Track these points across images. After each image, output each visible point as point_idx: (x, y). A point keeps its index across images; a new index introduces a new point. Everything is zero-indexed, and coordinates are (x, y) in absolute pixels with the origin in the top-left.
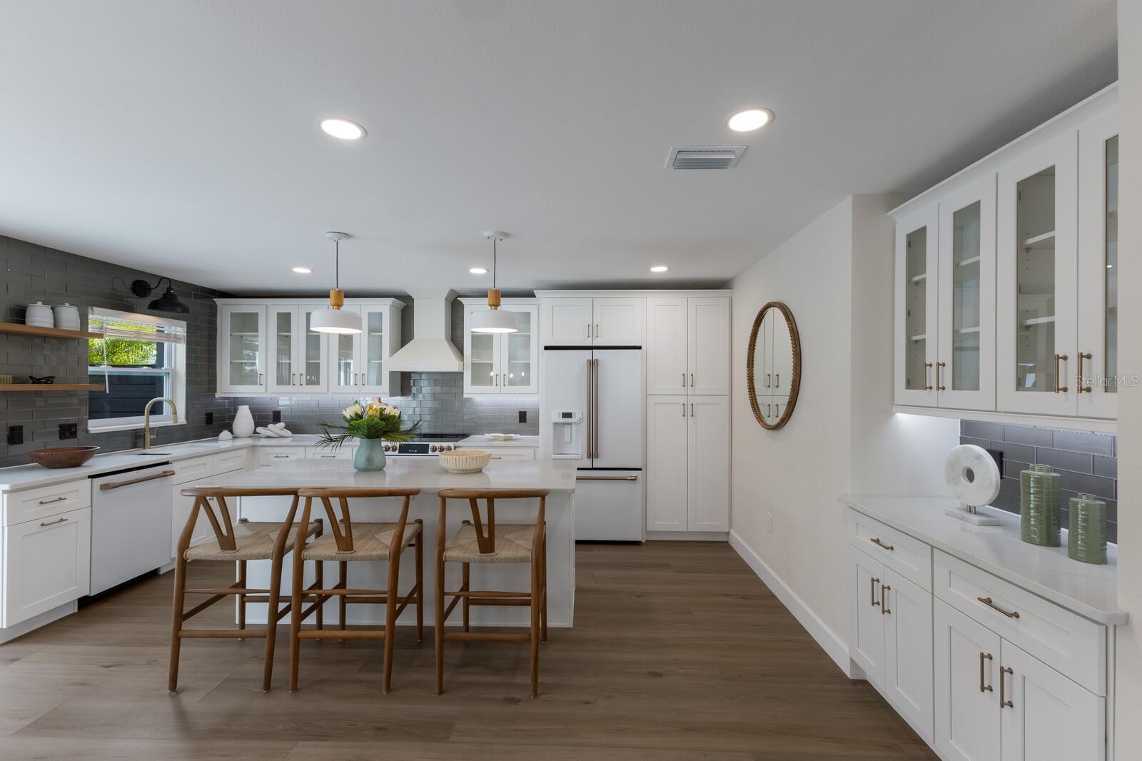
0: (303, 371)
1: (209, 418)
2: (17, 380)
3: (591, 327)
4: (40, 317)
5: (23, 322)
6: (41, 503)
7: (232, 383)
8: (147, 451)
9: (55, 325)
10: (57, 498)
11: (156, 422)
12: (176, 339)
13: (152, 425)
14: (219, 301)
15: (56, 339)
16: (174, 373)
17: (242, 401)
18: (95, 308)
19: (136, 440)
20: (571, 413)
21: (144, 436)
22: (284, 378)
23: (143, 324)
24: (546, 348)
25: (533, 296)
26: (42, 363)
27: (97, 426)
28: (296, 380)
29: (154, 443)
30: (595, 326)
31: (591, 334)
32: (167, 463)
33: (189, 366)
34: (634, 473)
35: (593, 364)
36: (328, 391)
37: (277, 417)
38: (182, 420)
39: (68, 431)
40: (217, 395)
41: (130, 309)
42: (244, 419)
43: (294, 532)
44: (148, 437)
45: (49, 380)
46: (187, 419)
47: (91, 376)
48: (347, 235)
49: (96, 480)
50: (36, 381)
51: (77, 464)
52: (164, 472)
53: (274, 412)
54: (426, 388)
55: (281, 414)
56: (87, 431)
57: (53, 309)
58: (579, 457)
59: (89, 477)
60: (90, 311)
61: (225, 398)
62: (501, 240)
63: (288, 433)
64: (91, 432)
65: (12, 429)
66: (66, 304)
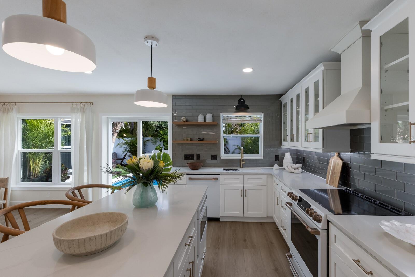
1: (277, 157)
5: (198, 121)
7: (284, 140)
13: (244, 158)
14: (281, 99)
16: (262, 136)
28: (294, 138)
32: (219, 174)
33: (264, 133)
37: (304, 160)
38: (262, 157)
40: (282, 147)
44: (242, 163)
45: (203, 140)
49: (188, 175)
57: (204, 116)
60: (221, 114)
64: (221, 158)
65: (197, 155)
66: (209, 113)
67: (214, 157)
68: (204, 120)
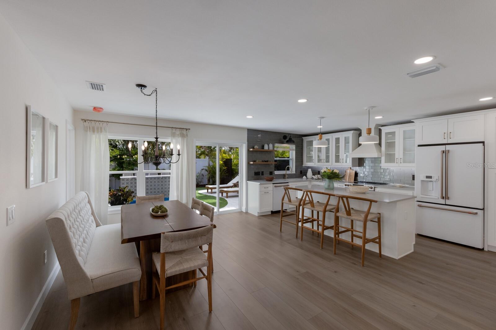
0: (325, 158)
1: (301, 172)
2: (263, 161)
4: (266, 147)
5: (263, 149)
6: (265, 188)
7: (307, 162)
8: (286, 180)
9: (269, 149)
10: (267, 187)
11: (288, 172)
12: (293, 150)
13: (287, 173)
14: (304, 138)
15: (269, 152)
16: (292, 159)
17: (309, 167)
18: (276, 144)
19: (284, 176)
20: (431, 176)
21: (285, 176)
22: (319, 160)
23: (285, 147)
24: (419, 146)
25: (413, 122)
26: (265, 157)
27: (277, 172)
28: (323, 161)
29: (288, 178)
30: (449, 133)
31: (446, 137)
32: (288, 183)
33: (296, 157)
34: (475, 211)
36: (332, 164)
37: (318, 173)
38: (294, 172)
39: (271, 173)
40: (303, 166)
41: (283, 143)
42: (310, 173)
43: (302, 202)
44: (287, 176)
45: (267, 161)
46: (296, 172)
47: (275, 160)
49: (274, 184)
50: (266, 161)
51: (271, 181)
53: (318, 171)
54: (367, 163)
56: (274, 174)
57: (268, 145)
58: (437, 198)
59: (273, 184)
61: (306, 166)
65: (262, 172)
66: (271, 144)
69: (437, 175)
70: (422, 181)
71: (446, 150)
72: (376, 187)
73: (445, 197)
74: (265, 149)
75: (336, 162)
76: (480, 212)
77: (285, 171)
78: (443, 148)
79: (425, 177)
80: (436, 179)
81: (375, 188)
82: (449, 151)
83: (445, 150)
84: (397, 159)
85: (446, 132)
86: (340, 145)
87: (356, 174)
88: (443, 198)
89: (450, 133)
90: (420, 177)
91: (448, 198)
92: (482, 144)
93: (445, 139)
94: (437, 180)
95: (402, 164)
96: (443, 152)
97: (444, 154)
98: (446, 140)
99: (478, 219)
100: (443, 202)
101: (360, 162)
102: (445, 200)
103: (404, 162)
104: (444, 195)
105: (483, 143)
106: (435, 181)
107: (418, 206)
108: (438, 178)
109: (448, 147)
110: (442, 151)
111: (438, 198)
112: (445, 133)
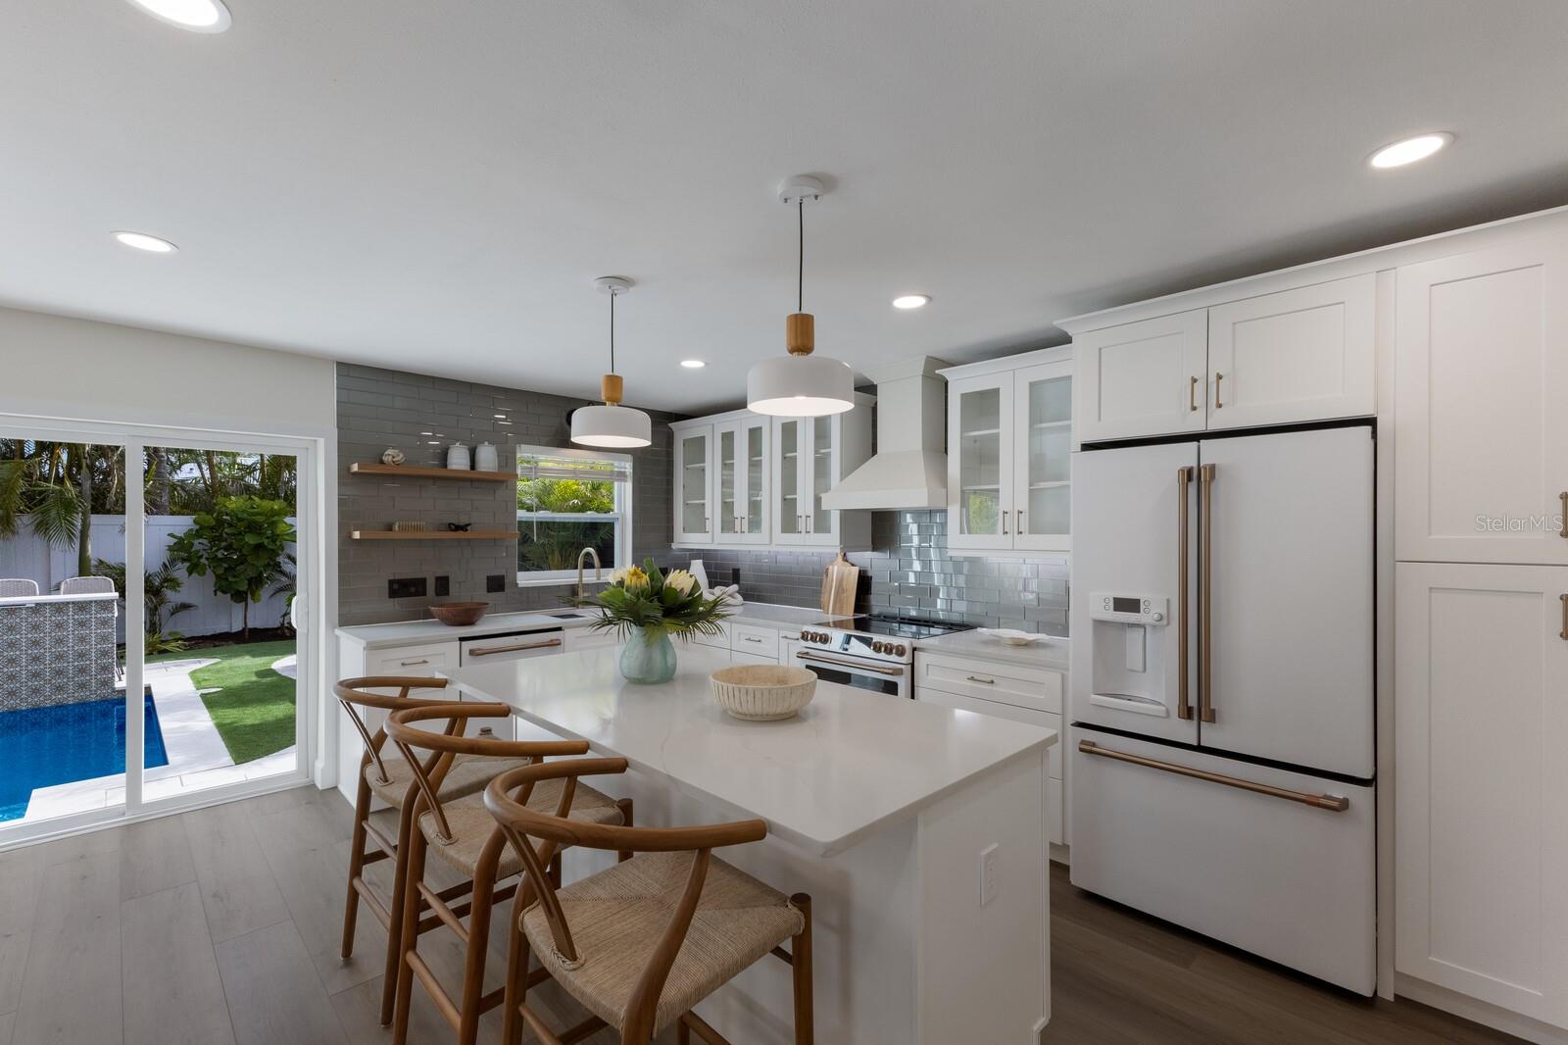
0: (746, 513)
2: (433, 528)
3: (1200, 387)
4: (458, 460)
5: (445, 466)
6: (403, 664)
7: (688, 531)
9: (473, 466)
10: (421, 660)
12: (621, 476)
13: (586, 580)
14: (675, 426)
15: (473, 480)
16: (624, 516)
18: (523, 446)
20: (1138, 602)
21: (578, 593)
22: (729, 523)
24: (1085, 447)
25: (1068, 340)
27: (526, 579)
28: (740, 524)
30: (1214, 378)
31: (1199, 401)
32: (561, 629)
33: (637, 510)
35: (1198, 480)
36: (771, 539)
37: (735, 577)
39: (498, 583)
40: (673, 546)
44: (582, 595)
45: (465, 528)
47: (520, 522)
48: (625, 282)
49: (466, 643)
50: (453, 528)
52: (552, 641)
53: (734, 570)
55: (741, 572)
56: (517, 584)
57: (471, 449)
58: (1165, 715)
59: (461, 639)
60: (518, 450)
61: (683, 550)
62: (816, 197)
63: (740, 598)
64: (520, 586)
65: (438, 579)
66: (486, 443)
67: (496, 584)
68: (469, 464)
69: (1160, 596)
70: (1099, 624)
71: (1201, 465)
72: (921, 650)
73: (1198, 707)
74: (454, 467)
75: (784, 531)
76: (1360, 796)
77: (576, 572)
78: (1184, 455)
79: (1111, 604)
80: (1156, 616)
81: (914, 649)
82: (1213, 468)
83: (1195, 465)
84: (1005, 513)
85: (1200, 374)
86: (799, 454)
87: (864, 583)
88: (1187, 713)
89: (1220, 377)
90: (1092, 604)
91: (1212, 717)
92: (1368, 429)
93: (1194, 409)
94: (1161, 618)
95: (1026, 536)
96: (1190, 479)
97: (1192, 488)
98: (1201, 413)
99: (1352, 838)
100: (1186, 732)
101: (881, 528)
102: (1195, 722)
103: (1034, 529)
104: (1193, 702)
105: (1371, 422)
106: (1154, 627)
107: (1081, 750)
108: (1164, 612)
109: (1212, 452)
110: (1183, 471)
111: (1168, 712)
112: (1194, 381)
